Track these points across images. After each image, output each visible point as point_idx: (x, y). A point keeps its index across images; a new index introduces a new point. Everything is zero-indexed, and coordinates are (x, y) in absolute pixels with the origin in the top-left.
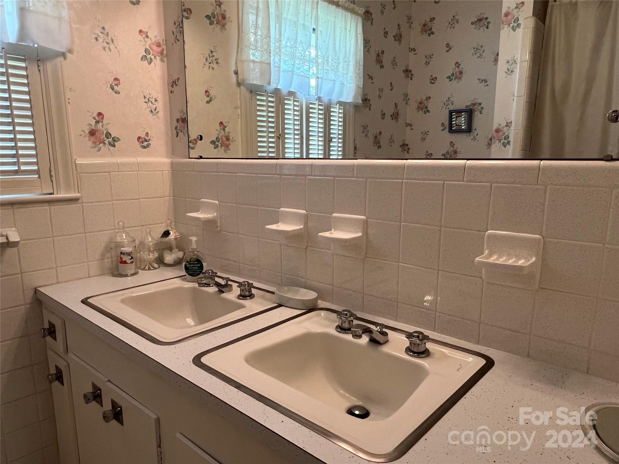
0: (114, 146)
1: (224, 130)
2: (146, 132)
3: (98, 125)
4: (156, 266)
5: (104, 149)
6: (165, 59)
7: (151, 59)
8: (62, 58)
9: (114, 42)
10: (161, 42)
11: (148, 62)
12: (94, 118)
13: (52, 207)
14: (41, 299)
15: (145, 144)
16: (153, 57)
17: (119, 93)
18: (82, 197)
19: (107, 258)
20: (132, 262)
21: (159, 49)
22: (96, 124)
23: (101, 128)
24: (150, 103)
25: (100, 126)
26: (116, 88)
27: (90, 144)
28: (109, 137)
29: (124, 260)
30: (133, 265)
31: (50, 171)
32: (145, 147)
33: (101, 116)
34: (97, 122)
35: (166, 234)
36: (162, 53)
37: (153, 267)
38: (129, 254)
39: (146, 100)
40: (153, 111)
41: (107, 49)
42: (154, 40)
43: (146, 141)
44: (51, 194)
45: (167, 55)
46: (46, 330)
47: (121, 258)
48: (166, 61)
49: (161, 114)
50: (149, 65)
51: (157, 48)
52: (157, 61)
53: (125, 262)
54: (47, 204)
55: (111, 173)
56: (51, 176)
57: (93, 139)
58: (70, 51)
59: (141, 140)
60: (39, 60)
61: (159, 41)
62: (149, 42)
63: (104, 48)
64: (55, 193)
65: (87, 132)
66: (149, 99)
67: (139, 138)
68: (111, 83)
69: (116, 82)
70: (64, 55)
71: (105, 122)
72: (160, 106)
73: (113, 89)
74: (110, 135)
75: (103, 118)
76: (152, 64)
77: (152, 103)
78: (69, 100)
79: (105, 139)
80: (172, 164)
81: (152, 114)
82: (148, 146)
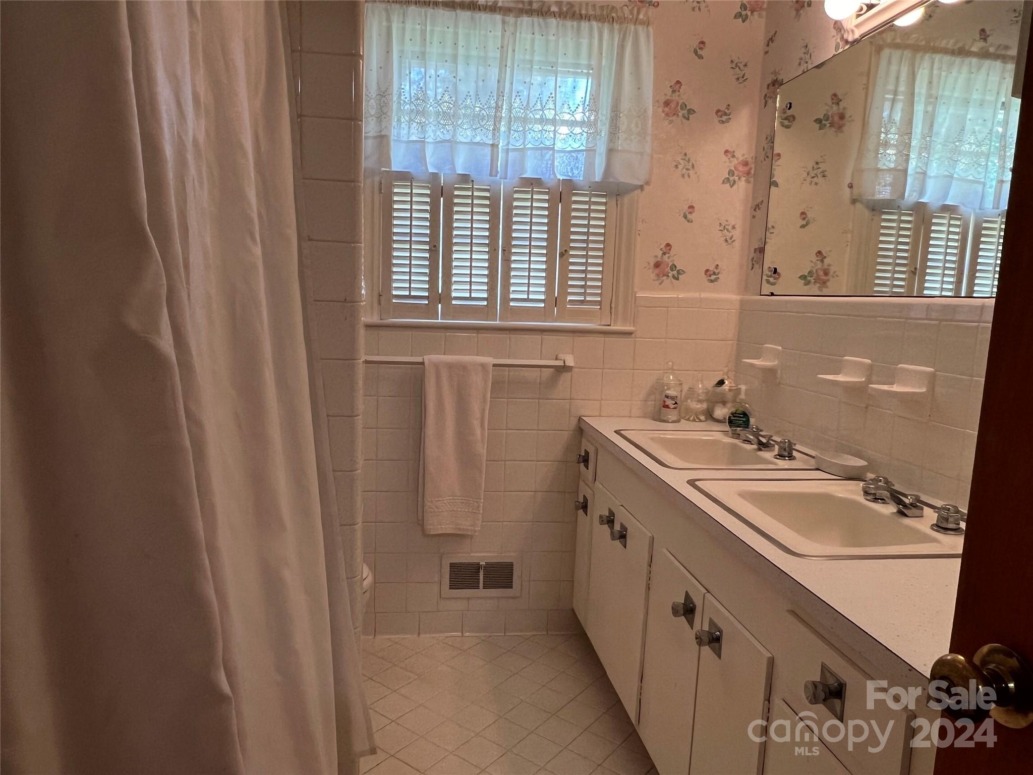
0: (677, 279)
1: (822, 261)
2: (716, 264)
3: (664, 256)
4: (702, 418)
5: (667, 281)
6: (752, 179)
7: (735, 181)
8: (639, 191)
9: (695, 167)
10: (750, 160)
11: (730, 185)
12: (661, 249)
13: (606, 339)
14: (583, 428)
15: (713, 277)
16: (736, 178)
17: (692, 222)
18: (636, 331)
19: (651, 401)
20: (675, 408)
21: (746, 169)
22: (662, 256)
23: (667, 260)
24: (725, 230)
25: (666, 257)
26: (689, 216)
27: (653, 276)
28: (674, 269)
29: (667, 404)
30: (676, 412)
31: (611, 302)
32: (712, 281)
33: (669, 248)
34: (664, 254)
35: (721, 383)
36: (748, 173)
37: (698, 418)
38: (673, 398)
39: (722, 228)
40: (728, 239)
41: (686, 176)
42: (741, 159)
43: (714, 273)
44: (608, 325)
45: (754, 175)
46: (581, 457)
47: (664, 402)
48: (752, 182)
49: (737, 244)
50: (731, 187)
51: (743, 168)
52: (742, 184)
53: (667, 407)
54: (602, 335)
55: (669, 308)
56: (611, 308)
57: (657, 271)
58: (648, 183)
59: (708, 273)
60: (618, 195)
61: (748, 159)
62: (735, 161)
63: (683, 176)
64: (612, 324)
65: (652, 264)
66: (725, 226)
67: (707, 271)
68: (684, 211)
69: (690, 210)
70: (641, 187)
71: (672, 252)
72: (737, 234)
73: (685, 217)
74: (676, 267)
75: (670, 250)
76: (735, 187)
77: (728, 230)
78: (639, 232)
79: (670, 271)
80: (742, 302)
81: (727, 243)
82: (716, 280)
